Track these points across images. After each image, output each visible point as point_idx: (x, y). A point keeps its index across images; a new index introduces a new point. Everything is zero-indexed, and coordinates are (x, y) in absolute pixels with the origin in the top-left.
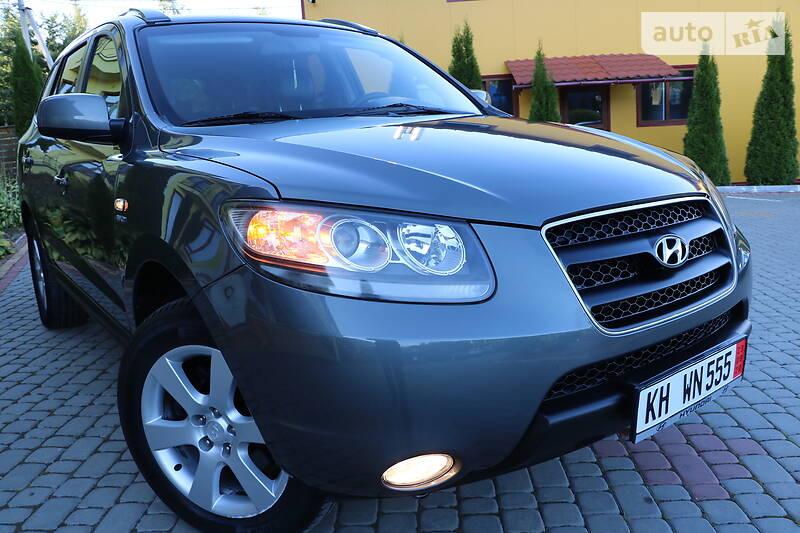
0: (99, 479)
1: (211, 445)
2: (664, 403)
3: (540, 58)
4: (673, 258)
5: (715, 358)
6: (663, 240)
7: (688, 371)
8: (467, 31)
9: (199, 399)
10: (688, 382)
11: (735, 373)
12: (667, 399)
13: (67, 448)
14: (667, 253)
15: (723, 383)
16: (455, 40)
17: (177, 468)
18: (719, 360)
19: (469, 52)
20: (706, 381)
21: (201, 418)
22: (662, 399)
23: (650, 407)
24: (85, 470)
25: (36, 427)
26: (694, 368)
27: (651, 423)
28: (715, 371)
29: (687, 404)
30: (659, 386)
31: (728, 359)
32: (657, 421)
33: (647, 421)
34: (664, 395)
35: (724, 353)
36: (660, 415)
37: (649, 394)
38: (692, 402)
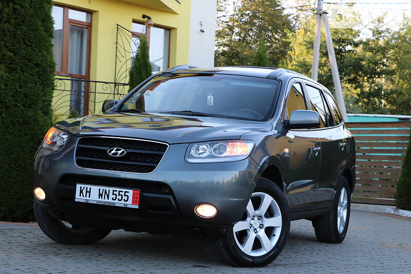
2: (88, 193)
4: (115, 154)
5: (118, 190)
7: (102, 188)
10: (101, 192)
11: (133, 202)
12: (90, 192)
15: (123, 202)
20: (111, 196)
23: (81, 192)
26: (104, 188)
27: (82, 197)
28: (117, 195)
29: (100, 199)
30: (86, 186)
31: (127, 194)
32: (85, 198)
33: (80, 196)
34: (88, 190)
35: (124, 190)
36: (86, 197)
37: (81, 187)
38: (103, 200)
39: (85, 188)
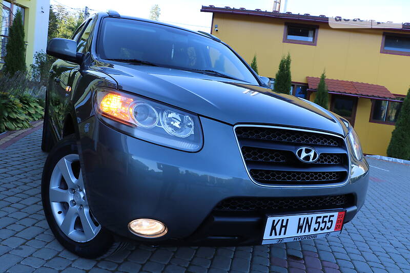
0: (31, 215)
1: (75, 204)
2: (283, 229)
3: (323, 77)
4: (307, 158)
5: (322, 215)
6: (304, 148)
7: (302, 217)
8: (289, 57)
9: (74, 180)
10: (301, 222)
11: (336, 228)
12: (286, 227)
13: (24, 199)
14: (304, 155)
15: (326, 231)
16: (282, 61)
17: (59, 213)
18: (324, 217)
19: (288, 68)
20: (314, 226)
21: (73, 191)
22: (282, 226)
23: (274, 228)
24: (27, 210)
25: (16, 188)
26: (306, 216)
27: (273, 237)
28: (321, 222)
29: (299, 234)
30: (281, 218)
31: (331, 219)
32: (278, 237)
33: (271, 235)
34: (284, 224)
35: (329, 214)
36: (280, 234)
37: (274, 221)
38: (303, 234)
39: (280, 222)
